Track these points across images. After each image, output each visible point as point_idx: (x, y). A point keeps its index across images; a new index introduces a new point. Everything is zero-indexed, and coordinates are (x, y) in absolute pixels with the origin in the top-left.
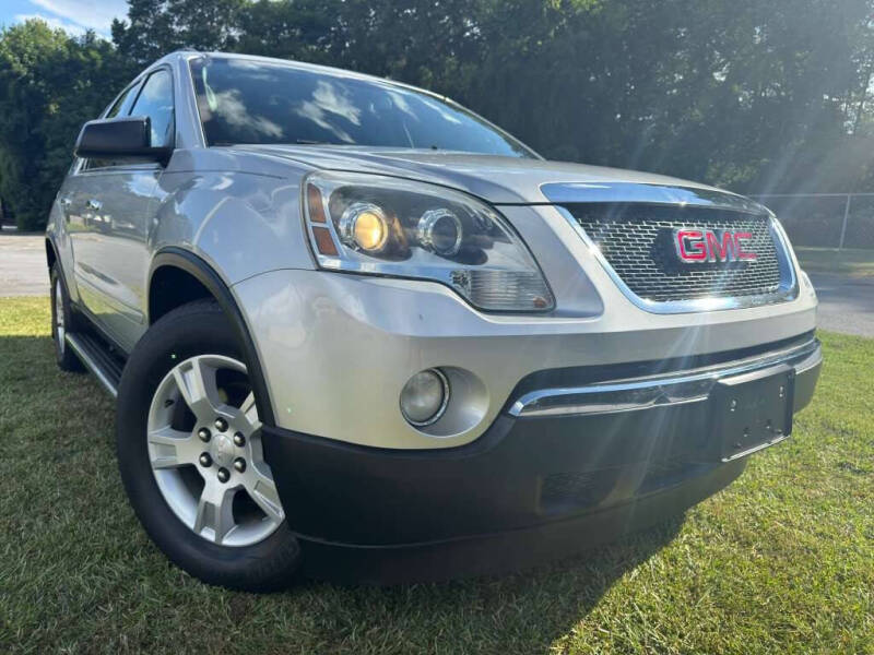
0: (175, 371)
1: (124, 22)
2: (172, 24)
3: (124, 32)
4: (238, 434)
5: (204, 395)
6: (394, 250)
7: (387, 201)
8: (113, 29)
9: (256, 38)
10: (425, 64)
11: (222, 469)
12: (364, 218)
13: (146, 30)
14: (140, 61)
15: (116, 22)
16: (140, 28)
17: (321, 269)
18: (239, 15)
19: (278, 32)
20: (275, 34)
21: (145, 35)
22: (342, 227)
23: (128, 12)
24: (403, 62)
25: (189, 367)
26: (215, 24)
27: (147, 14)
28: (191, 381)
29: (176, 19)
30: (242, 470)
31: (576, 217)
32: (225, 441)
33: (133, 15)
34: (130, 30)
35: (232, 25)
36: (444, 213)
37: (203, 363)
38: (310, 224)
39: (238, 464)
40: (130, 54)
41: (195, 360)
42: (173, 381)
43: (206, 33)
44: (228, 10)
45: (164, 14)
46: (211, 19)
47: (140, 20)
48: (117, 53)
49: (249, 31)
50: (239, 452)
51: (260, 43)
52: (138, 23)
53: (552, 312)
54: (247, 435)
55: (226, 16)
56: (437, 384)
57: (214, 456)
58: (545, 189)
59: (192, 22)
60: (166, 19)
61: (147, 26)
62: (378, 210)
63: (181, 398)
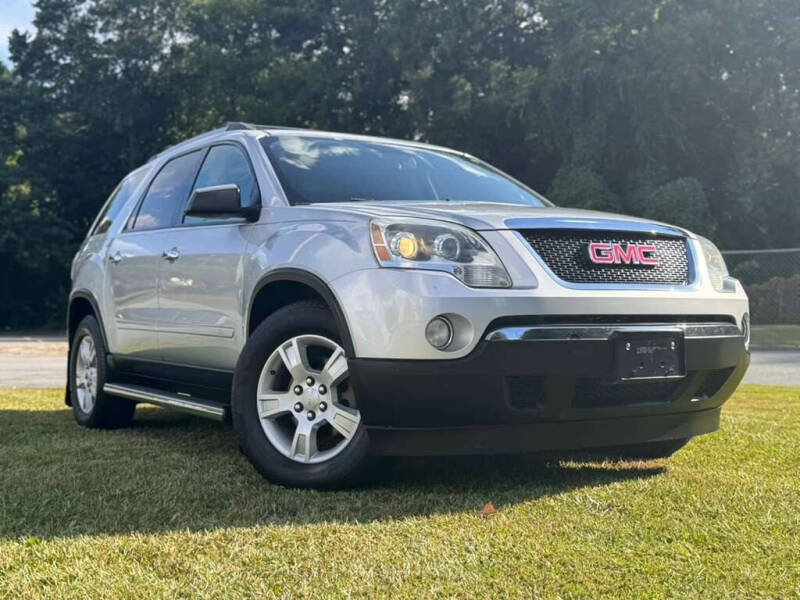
0: (280, 349)
1: (27, 33)
2: (94, 32)
3: (25, 45)
4: (323, 386)
5: (300, 361)
6: (421, 256)
7: (417, 231)
8: (11, 42)
9: (214, 47)
10: (459, 73)
11: (311, 412)
12: (404, 241)
13: (57, 41)
14: (47, 85)
15: (16, 33)
16: (49, 39)
17: (381, 267)
18: (189, 15)
19: (245, 36)
20: (241, 38)
21: (55, 48)
22: (392, 246)
23: (35, 19)
24: (427, 72)
25: (291, 345)
26: (155, 29)
27: (59, 19)
28: (291, 355)
29: (100, 24)
30: (323, 410)
31: (525, 237)
32: (312, 394)
33: (41, 22)
34: (34, 42)
35: (180, 29)
36: (449, 236)
37: (300, 343)
38: (374, 245)
39: (322, 406)
40: (33, 75)
41: (294, 340)
42: (279, 355)
43: (142, 42)
44: (174, 10)
45: (83, 19)
46: (150, 21)
47: (50, 28)
48: (15, 74)
49: (204, 36)
50: (324, 398)
51: (220, 52)
52: (46, 32)
53: (510, 288)
54: (328, 387)
55: (171, 17)
56: (446, 327)
57: (305, 404)
58: (506, 222)
59: (121, 28)
60: (85, 25)
61: (58, 35)
62: (412, 236)
63: (283, 366)
